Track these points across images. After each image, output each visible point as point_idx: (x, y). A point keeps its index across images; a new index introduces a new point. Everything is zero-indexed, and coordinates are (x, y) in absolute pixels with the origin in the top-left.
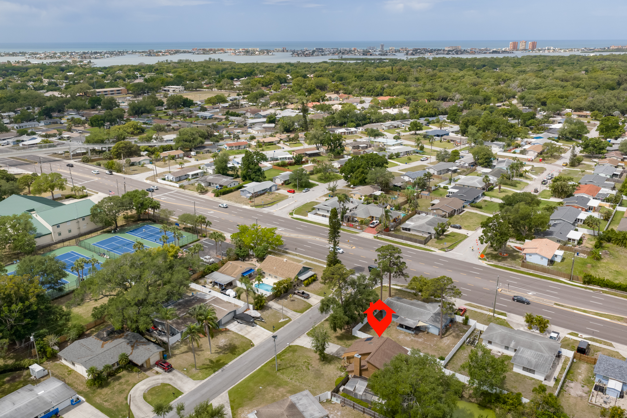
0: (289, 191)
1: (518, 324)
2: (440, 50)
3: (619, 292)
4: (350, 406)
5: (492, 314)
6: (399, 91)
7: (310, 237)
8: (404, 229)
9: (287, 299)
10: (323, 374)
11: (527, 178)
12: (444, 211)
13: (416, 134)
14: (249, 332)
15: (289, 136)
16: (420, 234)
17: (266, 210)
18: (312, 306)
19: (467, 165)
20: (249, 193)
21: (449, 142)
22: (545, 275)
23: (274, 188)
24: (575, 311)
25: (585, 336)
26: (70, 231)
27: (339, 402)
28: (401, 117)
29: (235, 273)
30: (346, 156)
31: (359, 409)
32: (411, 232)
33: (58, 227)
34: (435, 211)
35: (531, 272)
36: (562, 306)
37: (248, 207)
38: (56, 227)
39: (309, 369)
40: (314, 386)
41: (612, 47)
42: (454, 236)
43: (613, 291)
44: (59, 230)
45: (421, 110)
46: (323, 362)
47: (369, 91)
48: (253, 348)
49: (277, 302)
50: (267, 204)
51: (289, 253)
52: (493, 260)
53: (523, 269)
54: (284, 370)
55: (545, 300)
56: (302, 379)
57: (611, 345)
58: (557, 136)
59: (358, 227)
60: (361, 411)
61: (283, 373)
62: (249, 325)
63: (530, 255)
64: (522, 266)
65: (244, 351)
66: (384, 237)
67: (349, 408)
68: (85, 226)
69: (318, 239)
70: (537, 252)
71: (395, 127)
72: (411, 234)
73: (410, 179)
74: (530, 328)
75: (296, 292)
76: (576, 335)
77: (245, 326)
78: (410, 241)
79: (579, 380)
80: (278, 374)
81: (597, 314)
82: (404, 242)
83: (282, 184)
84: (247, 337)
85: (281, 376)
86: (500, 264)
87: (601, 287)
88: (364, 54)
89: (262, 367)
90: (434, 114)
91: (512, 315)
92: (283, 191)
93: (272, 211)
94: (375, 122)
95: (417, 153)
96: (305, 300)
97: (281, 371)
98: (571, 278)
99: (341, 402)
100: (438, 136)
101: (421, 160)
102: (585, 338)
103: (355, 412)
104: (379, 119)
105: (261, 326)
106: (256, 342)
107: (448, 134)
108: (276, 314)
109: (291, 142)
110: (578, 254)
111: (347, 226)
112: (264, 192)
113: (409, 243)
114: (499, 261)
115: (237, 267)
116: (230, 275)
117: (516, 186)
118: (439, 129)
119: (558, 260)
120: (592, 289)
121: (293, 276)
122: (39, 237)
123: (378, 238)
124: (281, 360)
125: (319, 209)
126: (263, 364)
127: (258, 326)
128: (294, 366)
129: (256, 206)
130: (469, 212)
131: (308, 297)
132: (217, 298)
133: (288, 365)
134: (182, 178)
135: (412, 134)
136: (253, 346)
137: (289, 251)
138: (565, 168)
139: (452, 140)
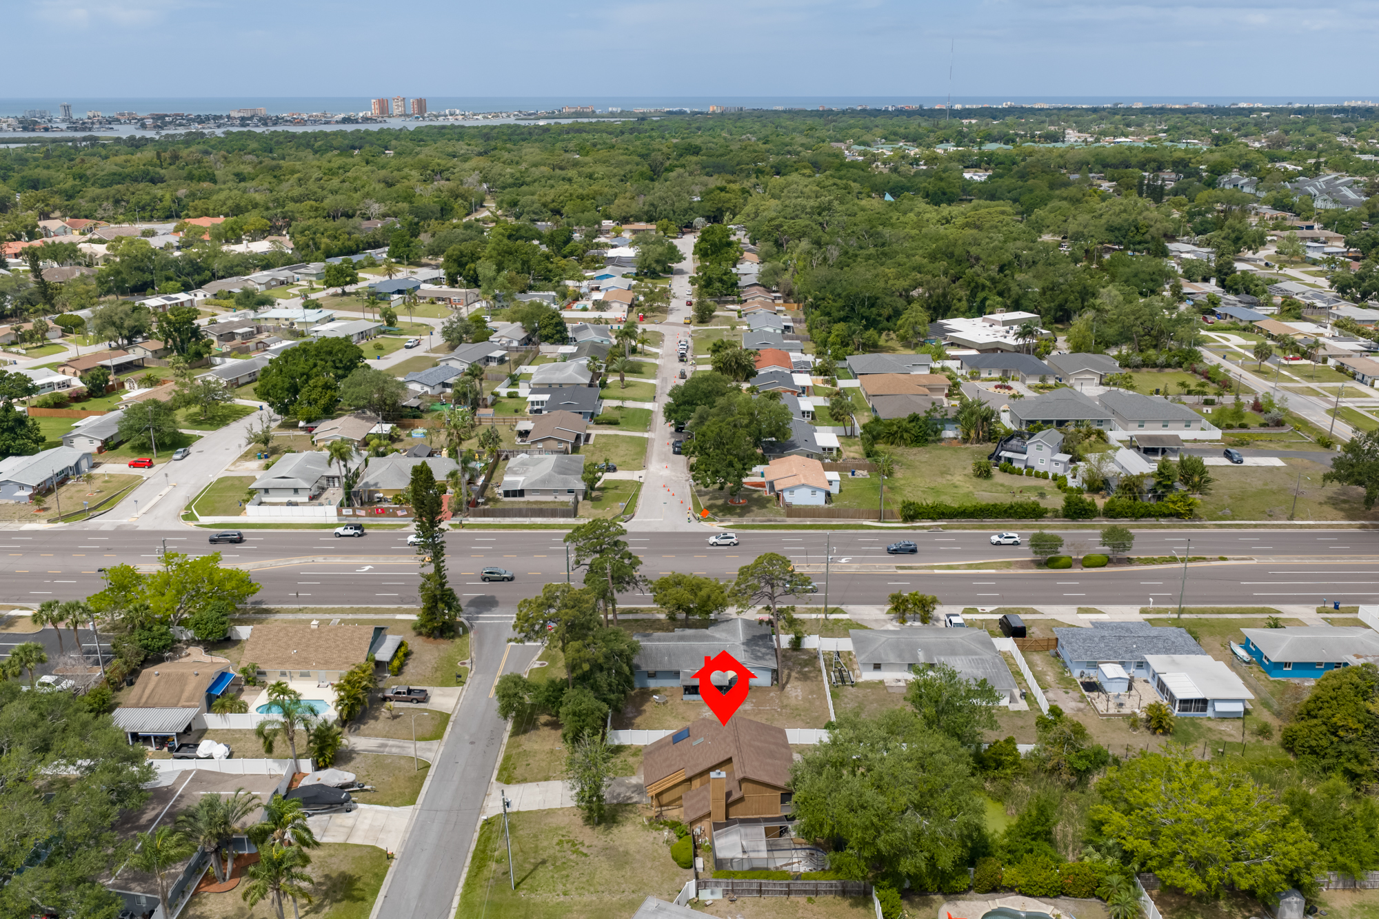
0: (135, 465)
1: (876, 621)
2: (221, 117)
3: (964, 522)
4: (750, 892)
5: (822, 616)
6: (230, 203)
7: (295, 562)
8: (507, 494)
9: (376, 718)
10: (626, 853)
11: (646, 355)
12: (561, 441)
13: (344, 293)
14: (352, 828)
15: (17, 330)
16: (550, 498)
17: (105, 522)
18: (448, 716)
19: (515, 344)
20: (22, 487)
21: (433, 303)
22: (835, 522)
23: (84, 465)
24: (937, 571)
25: (989, 609)
27: (719, 895)
28: (282, 261)
29: (186, 694)
30: (218, 360)
31: (775, 892)
32: (527, 498)
34: (540, 446)
35: (808, 522)
36: (910, 568)
37: (42, 525)
39: (586, 855)
40: (633, 887)
41: (542, 112)
42: (616, 488)
43: (954, 522)
45: (325, 241)
46: (602, 826)
47: (143, 209)
48: (394, 863)
49: (356, 732)
50: (95, 508)
51: (278, 612)
52: (728, 517)
53: (790, 521)
54: (528, 880)
55: (877, 565)
56: (590, 883)
57: (1035, 612)
58: (634, 270)
59: (400, 513)
60: (781, 892)
61: (533, 889)
62: (335, 811)
63: (791, 490)
64: (789, 515)
65: (380, 878)
66: (472, 520)
67: (749, 901)
69: (320, 560)
70: (803, 481)
71: (282, 283)
72: (529, 502)
73: (426, 389)
74: (903, 621)
75: (389, 694)
76: (975, 611)
77: (326, 817)
78: (539, 516)
79: (1053, 684)
80: (522, 894)
81: (970, 567)
82: (527, 521)
83: (100, 450)
84: (356, 840)
85: (537, 898)
86: (745, 521)
87: (933, 519)
88: (25, 129)
89: (464, 896)
90: (354, 248)
91: (851, 607)
92: (116, 467)
93: (125, 521)
94: (223, 277)
95: (384, 333)
96: (422, 706)
97: (522, 886)
98: (880, 516)
99: (726, 892)
100: (400, 292)
101: (407, 347)
102: (992, 612)
103: (767, 900)
104: (232, 268)
105: (369, 802)
106: (391, 844)
107: (418, 287)
108: (379, 761)
109: (28, 345)
110: (853, 474)
111: (369, 515)
112: (63, 478)
113: (539, 520)
114: (741, 515)
115: (182, 679)
116: (175, 705)
117: (641, 373)
118: (387, 278)
119: (835, 490)
120: (923, 528)
121: (360, 658)
123: (463, 526)
124: (498, 861)
125: (267, 491)
126: (459, 891)
127: (360, 806)
128: (544, 862)
129: (66, 518)
130: (603, 436)
131: (423, 697)
132: (199, 772)
133: (529, 867)
135: (335, 295)
136: (390, 857)
137: (272, 607)
138: (692, 327)
139: (439, 299)
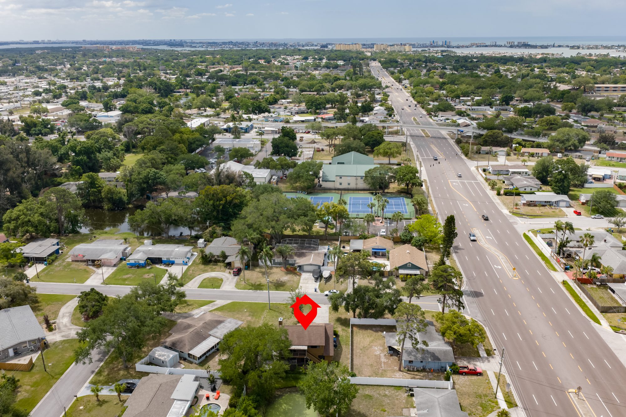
0: (575, 212)
17: (516, 219)
20: (525, 200)
23: (563, 204)
26: (349, 184)
32: (614, 295)
33: (341, 178)
37: (506, 212)
38: (339, 177)
44: (341, 181)
50: (528, 215)
68: (362, 184)
83: (583, 204)
92: (570, 210)
93: (520, 222)
111: (557, 260)
112: (546, 204)
122: (326, 181)
134: (501, 173)
